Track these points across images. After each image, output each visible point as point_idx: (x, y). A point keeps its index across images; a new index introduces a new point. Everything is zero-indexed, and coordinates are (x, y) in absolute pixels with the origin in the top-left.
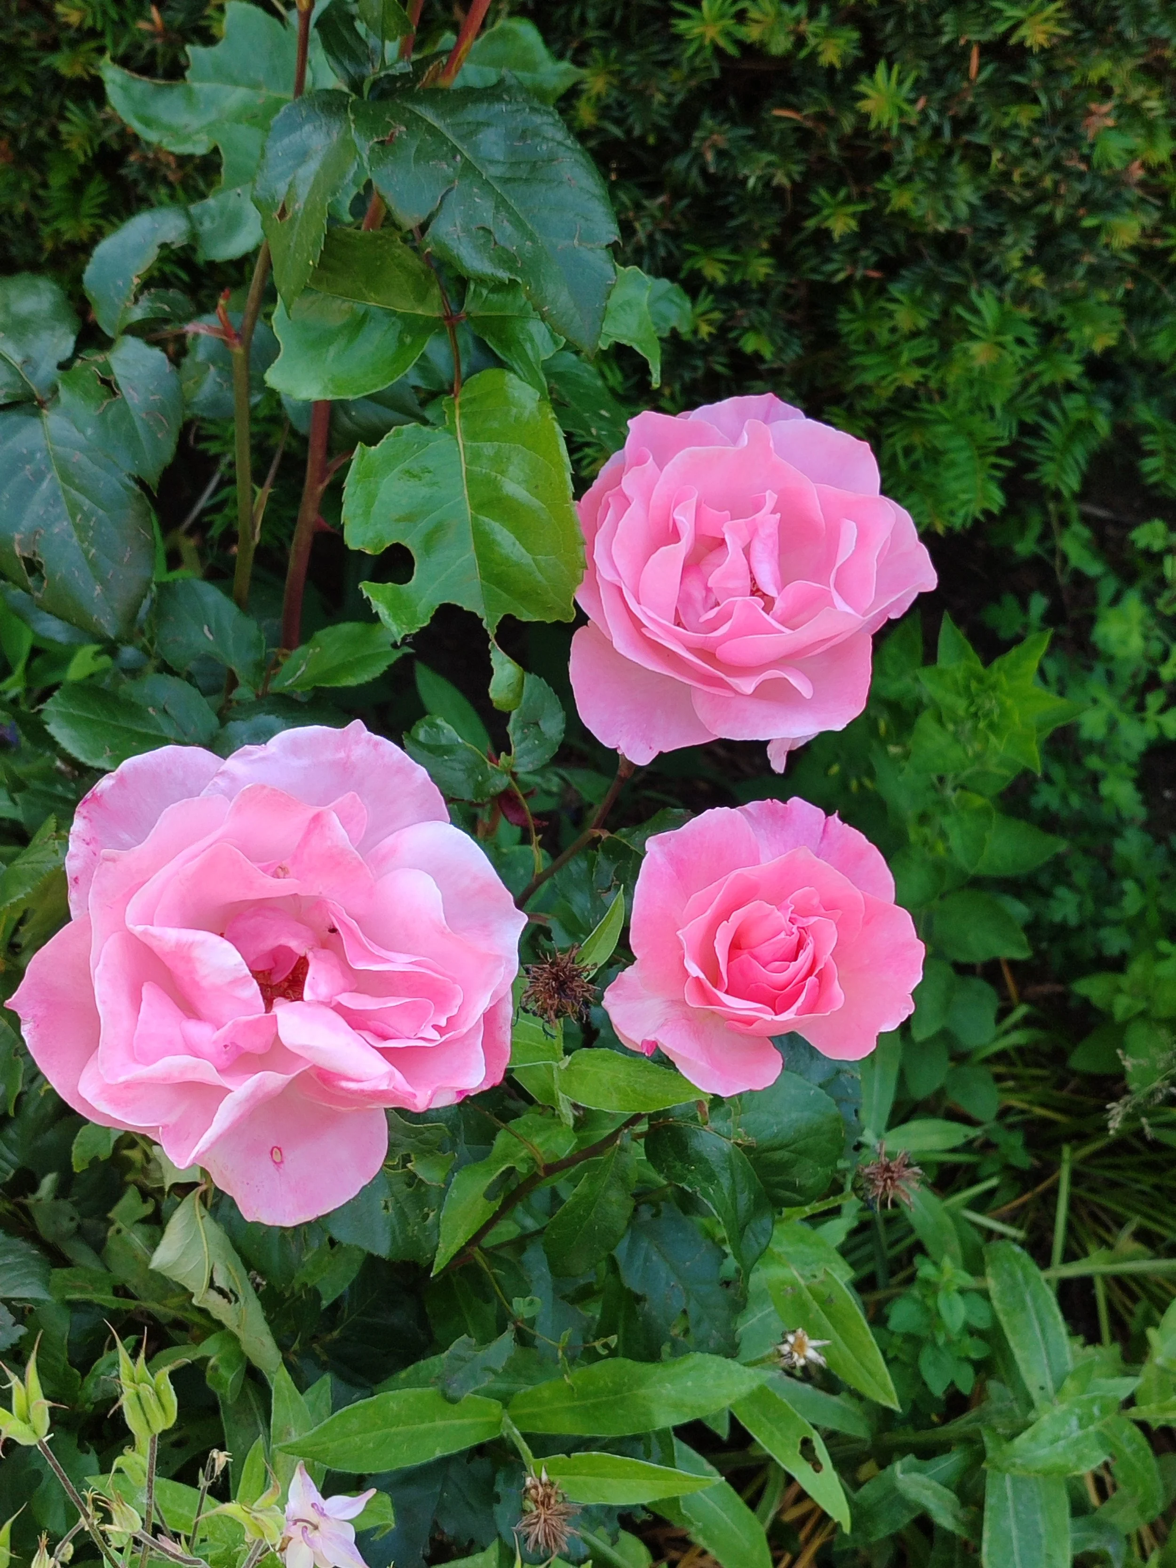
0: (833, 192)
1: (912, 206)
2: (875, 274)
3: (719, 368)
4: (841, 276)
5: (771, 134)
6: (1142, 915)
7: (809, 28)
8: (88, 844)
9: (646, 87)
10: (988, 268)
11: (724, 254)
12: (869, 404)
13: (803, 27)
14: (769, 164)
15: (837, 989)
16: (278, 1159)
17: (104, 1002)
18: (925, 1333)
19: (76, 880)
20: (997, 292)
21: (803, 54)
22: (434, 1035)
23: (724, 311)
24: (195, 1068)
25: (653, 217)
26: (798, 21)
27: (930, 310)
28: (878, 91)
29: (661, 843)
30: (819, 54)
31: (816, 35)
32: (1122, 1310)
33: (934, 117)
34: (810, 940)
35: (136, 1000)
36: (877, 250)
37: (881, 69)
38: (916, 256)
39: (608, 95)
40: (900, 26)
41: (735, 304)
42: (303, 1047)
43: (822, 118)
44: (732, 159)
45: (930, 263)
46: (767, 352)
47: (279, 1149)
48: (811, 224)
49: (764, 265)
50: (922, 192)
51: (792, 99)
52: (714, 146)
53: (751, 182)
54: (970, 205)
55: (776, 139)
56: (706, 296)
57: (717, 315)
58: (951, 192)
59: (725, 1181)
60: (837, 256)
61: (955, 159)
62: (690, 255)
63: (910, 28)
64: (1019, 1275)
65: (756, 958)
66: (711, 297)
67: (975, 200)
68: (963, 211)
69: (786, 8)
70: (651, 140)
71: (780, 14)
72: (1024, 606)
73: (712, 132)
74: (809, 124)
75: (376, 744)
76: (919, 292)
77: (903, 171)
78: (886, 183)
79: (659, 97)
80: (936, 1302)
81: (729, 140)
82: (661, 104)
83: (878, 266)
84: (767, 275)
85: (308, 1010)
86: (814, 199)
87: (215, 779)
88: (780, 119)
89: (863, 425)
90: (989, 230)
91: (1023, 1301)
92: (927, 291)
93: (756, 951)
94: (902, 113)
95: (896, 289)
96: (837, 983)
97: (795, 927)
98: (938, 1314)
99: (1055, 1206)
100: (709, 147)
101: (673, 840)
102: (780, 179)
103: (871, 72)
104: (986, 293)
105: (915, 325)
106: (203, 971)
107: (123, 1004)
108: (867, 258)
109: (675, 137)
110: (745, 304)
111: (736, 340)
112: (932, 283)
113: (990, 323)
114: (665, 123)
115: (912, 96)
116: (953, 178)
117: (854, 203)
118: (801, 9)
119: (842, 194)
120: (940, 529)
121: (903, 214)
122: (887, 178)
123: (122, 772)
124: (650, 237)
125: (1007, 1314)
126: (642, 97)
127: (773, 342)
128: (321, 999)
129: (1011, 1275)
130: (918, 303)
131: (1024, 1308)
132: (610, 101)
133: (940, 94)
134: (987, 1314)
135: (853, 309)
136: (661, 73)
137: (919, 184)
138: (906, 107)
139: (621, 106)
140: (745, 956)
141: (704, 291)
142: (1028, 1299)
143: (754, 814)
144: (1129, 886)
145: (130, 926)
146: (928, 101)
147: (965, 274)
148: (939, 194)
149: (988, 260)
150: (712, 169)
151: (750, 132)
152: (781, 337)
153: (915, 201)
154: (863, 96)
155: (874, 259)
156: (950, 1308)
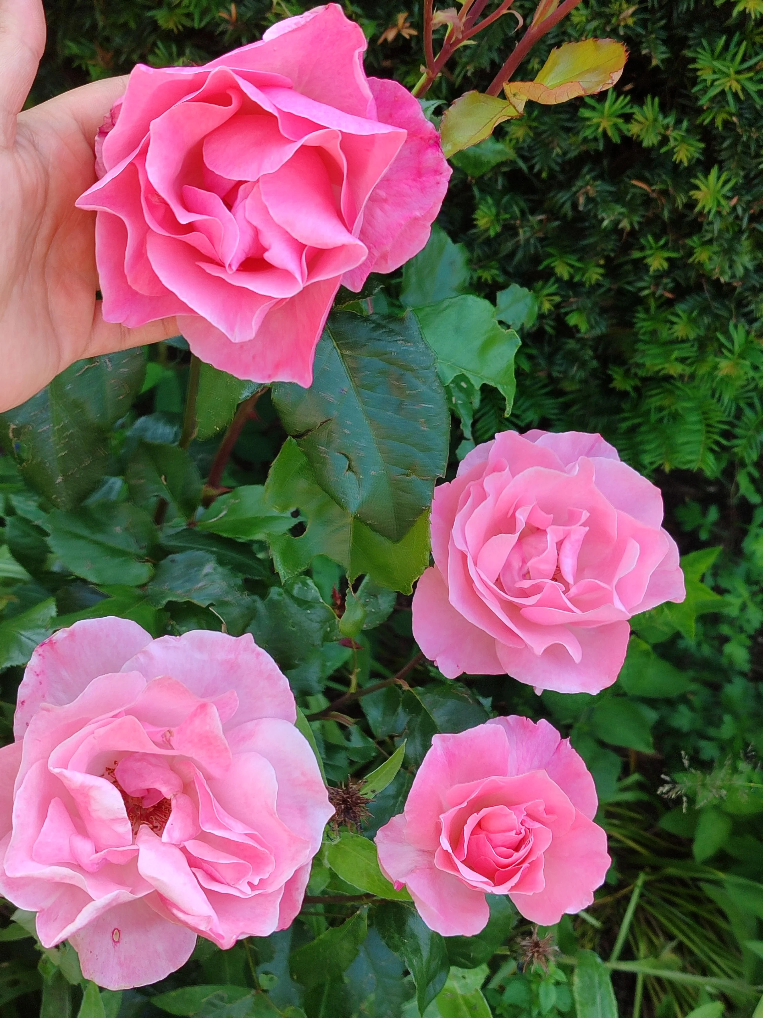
0: (657, 238)
1: (707, 262)
2: (669, 295)
3: (548, 329)
4: (646, 292)
5: (627, 193)
6: (732, 740)
7: (672, 134)
8: (38, 675)
9: (552, 142)
10: (746, 310)
11: (572, 260)
12: (642, 373)
13: (669, 133)
14: (620, 214)
15: (541, 875)
16: (116, 940)
17: (18, 816)
18: (525, 1005)
19: (23, 703)
20: (747, 327)
21: (663, 150)
22: (247, 890)
23: (562, 296)
24: (71, 878)
25: (532, 227)
26: (667, 127)
27: (699, 328)
28: (707, 186)
29: (443, 740)
30: (674, 153)
31: (676, 139)
32: (652, 992)
33: (740, 211)
34: (531, 838)
35: (43, 815)
36: (674, 280)
37: (714, 172)
38: (699, 288)
39: (524, 141)
40: (734, 145)
41: (571, 293)
42: (153, 878)
43: (664, 193)
44: (596, 204)
45: (707, 295)
46: (583, 327)
47: (119, 931)
48: (636, 255)
49: (598, 274)
50: (715, 253)
51: (647, 175)
52: (587, 193)
53: (605, 223)
54: (746, 269)
55: (629, 197)
56: (554, 283)
57: (557, 299)
58: (735, 258)
59: (425, 952)
60: (647, 278)
61: (744, 237)
62: (550, 255)
63: (739, 148)
64: (596, 979)
65: (490, 840)
66: (556, 286)
67: (750, 266)
68: (740, 271)
69: (661, 117)
70: (544, 175)
71: (655, 120)
72: (704, 512)
73: (587, 184)
74: (654, 195)
75: (258, 654)
76: (695, 314)
77: (708, 236)
78: (694, 242)
79: (558, 150)
80: (538, 988)
81: (597, 191)
82: (558, 155)
83: (671, 291)
84: (598, 280)
85: (163, 848)
86: (643, 241)
87: (139, 655)
88: (635, 186)
89: (632, 383)
90: (754, 287)
91: (594, 999)
92: (700, 314)
93: (492, 836)
94: (719, 204)
95: (680, 308)
96: (542, 872)
97: (523, 828)
98: (537, 996)
99: (625, 911)
100: (583, 194)
101: (452, 739)
102: (625, 224)
103: (707, 173)
104: (740, 327)
105: (687, 336)
106: (94, 806)
107: (32, 816)
108: (667, 284)
109: (561, 177)
110: (576, 295)
111: (566, 314)
112: (705, 310)
113: (737, 349)
114: (557, 168)
115: (729, 194)
116: (738, 247)
117: (668, 250)
118: (671, 120)
119: (662, 242)
120: (667, 468)
121: (700, 264)
122: (695, 238)
123: (74, 630)
124: (527, 241)
125: (582, 1005)
126: (547, 147)
127: (589, 322)
128: (173, 842)
129: (590, 978)
130: (693, 321)
131: (594, 1003)
132: (525, 145)
133: (748, 198)
134: (569, 1001)
135: (647, 311)
136: (564, 136)
137: (715, 247)
138: (723, 202)
139: (530, 148)
140: (482, 835)
141: (553, 280)
142: (598, 999)
143: (511, 723)
144: (727, 718)
145: (51, 768)
146: (739, 200)
147: (730, 311)
148: (727, 257)
149: (747, 305)
150: (581, 208)
151: (613, 189)
152: (595, 319)
153: (710, 259)
154: (697, 188)
155: (671, 285)
156: (547, 994)
